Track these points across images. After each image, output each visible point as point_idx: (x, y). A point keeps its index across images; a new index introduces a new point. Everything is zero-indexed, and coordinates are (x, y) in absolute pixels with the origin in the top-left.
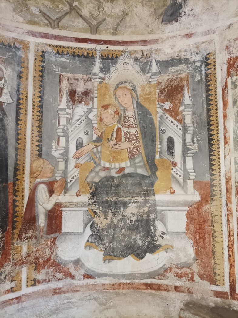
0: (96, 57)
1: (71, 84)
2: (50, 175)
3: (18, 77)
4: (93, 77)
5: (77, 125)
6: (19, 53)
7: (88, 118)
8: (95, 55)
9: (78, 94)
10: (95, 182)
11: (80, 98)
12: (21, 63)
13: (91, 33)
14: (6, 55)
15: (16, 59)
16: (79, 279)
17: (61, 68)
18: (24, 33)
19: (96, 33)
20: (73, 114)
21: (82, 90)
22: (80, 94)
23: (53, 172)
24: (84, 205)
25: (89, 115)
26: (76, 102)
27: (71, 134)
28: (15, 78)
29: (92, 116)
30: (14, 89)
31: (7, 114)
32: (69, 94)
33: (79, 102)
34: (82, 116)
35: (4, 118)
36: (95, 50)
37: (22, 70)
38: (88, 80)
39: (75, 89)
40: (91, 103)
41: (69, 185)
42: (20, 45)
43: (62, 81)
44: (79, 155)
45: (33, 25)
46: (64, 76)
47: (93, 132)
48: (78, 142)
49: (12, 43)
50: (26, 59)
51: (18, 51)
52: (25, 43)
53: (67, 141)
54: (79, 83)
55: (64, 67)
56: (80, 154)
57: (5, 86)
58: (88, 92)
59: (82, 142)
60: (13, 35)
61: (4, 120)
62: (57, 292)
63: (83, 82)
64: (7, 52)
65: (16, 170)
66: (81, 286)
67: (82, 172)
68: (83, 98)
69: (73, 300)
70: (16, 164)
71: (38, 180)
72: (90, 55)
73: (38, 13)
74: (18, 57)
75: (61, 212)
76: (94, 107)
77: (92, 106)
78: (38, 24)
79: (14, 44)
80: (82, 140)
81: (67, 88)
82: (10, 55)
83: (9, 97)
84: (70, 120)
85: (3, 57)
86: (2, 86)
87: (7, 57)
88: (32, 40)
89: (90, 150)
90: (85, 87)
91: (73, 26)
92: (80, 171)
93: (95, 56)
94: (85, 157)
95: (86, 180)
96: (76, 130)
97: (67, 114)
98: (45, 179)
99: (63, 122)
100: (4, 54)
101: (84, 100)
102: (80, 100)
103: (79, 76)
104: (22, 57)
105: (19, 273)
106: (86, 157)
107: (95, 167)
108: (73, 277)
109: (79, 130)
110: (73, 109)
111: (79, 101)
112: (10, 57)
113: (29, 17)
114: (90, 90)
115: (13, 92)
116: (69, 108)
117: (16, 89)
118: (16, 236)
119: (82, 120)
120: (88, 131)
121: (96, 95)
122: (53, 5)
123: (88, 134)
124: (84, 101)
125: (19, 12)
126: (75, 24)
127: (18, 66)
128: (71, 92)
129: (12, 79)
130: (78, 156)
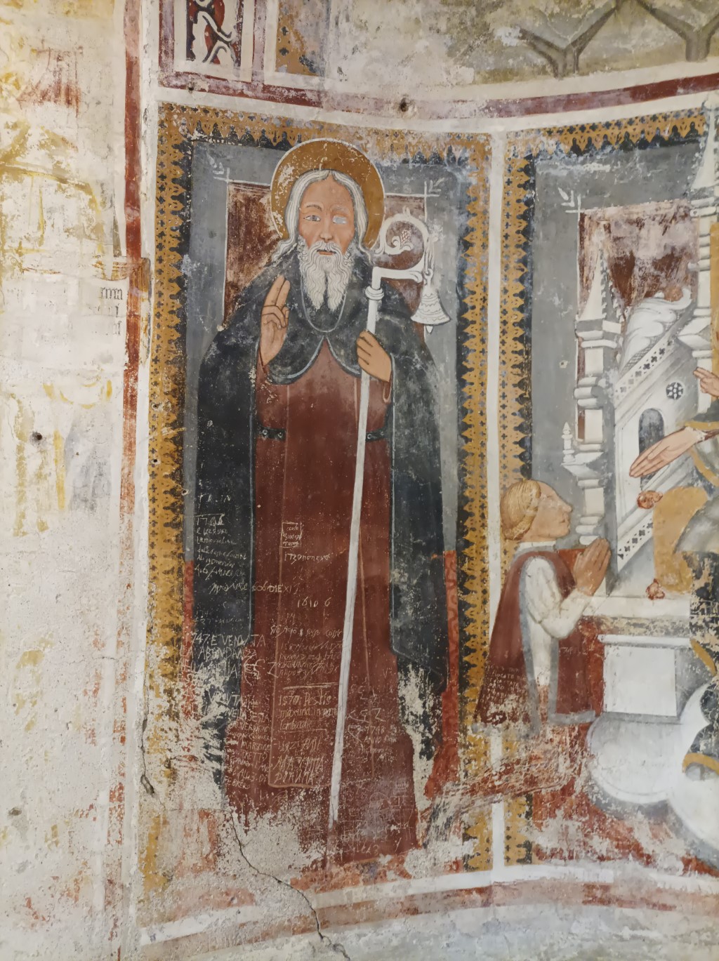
0: (706, 134)
1: (617, 239)
2: (561, 530)
3: (459, 244)
4: (695, 202)
5: (642, 370)
6: (462, 174)
7: (678, 341)
8: (701, 130)
9: (640, 269)
10: (713, 554)
11: (649, 281)
12: (469, 203)
13: (688, 58)
14: (428, 188)
15: (455, 194)
16: (670, 870)
17: (584, 197)
18: (477, 111)
19: (707, 52)
20: (627, 333)
21: (655, 255)
22: (650, 265)
23: (570, 520)
24: (677, 630)
25: (682, 333)
26: (634, 295)
27: (621, 399)
28: (453, 251)
29: (690, 335)
30: (451, 281)
31: (434, 356)
32: (610, 274)
33: (643, 294)
34: (657, 339)
35: (427, 368)
36: (702, 111)
37: (471, 222)
38: (677, 216)
39: (631, 253)
40: (687, 292)
41: (621, 563)
42: (465, 151)
43: (587, 237)
44: (650, 465)
45: (500, 81)
46: (595, 219)
47: (696, 386)
48: (646, 424)
49: (444, 149)
50: (481, 188)
51: (460, 171)
52: (479, 142)
53: (610, 424)
54: (644, 232)
55: (595, 191)
56: (655, 463)
57: (426, 277)
58: (677, 255)
59: (658, 423)
60: (446, 127)
61: (425, 374)
62: (597, 895)
63: (657, 225)
64: (430, 179)
65: (463, 515)
66: (677, 895)
67: (664, 522)
68: (658, 281)
69: (653, 935)
70: (463, 500)
71: (526, 546)
72: (684, 133)
73: (515, 42)
74: (459, 187)
75: (601, 648)
76: (700, 304)
77: (690, 301)
78: (517, 74)
79: (450, 151)
80: (660, 415)
81: (606, 256)
82: (438, 187)
83: (438, 306)
84: (615, 356)
85: (421, 195)
86: (419, 280)
87: (432, 193)
88: (498, 127)
89: (689, 446)
90: (666, 240)
91: (626, 50)
92: (656, 517)
93: (700, 132)
94: (673, 472)
95: (678, 545)
96: (636, 384)
97: (607, 336)
98: (548, 544)
99: (594, 362)
100: (423, 185)
101: (664, 285)
102: (649, 286)
103: (646, 209)
104: (470, 184)
105: (483, 818)
106: (677, 469)
107: (708, 504)
108: (648, 860)
109: (646, 385)
110: (625, 318)
111: (646, 289)
112: (438, 193)
113: (490, 62)
114: (683, 250)
115: (447, 292)
116: (610, 317)
117: (456, 280)
118: (471, 708)
119: (658, 352)
120: (679, 385)
121: (706, 263)
122: (562, 4)
123: (678, 396)
124: (663, 290)
125: (465, 54)
126: (634, 42)
127: (460, 214)
128: (616, 265)
129: (445, 253)
130: (646, 468)
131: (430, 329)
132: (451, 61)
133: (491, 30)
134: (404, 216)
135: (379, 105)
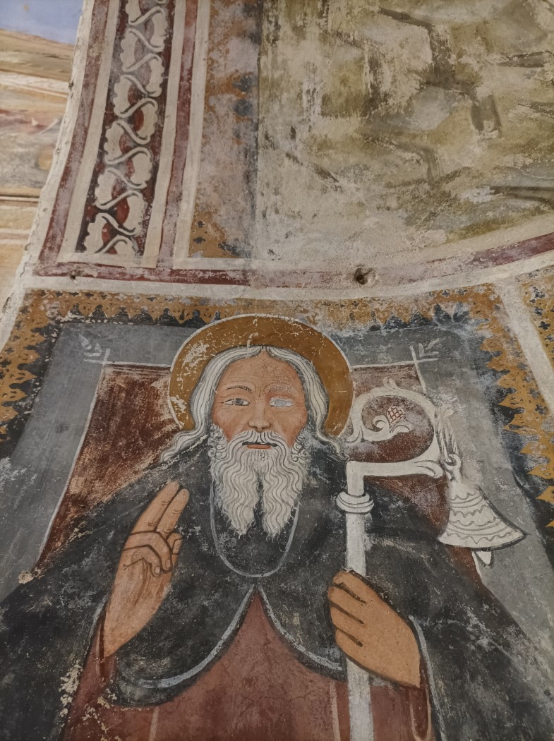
3: (494, 413)
6: (465, 330)
12: (490, 359)
14: (417, 353)
15: (462, 353)
18: (463, 266)
28: (487, 423)
30: (499, 469)
37: (503, 382)
42: (460, 305)
45: (484, 233)
49: (429, 309)
50: (502, 340)
51: (461, 327)
52: (477, 295)
57: (449, 468)
60: (425, 287)
61: (509, 661)
64: (417, 342)
73: (489, 198)
74: (466, 345)
78: (504, 222)
79: (438, 310)
82: (433, 350)
83: (489, 514)
85: (408, 362)
86: (439, 473)
87: (425, 357)
88: (497, 275)
100: (410, 351)
104: (482, 338)
112: (436, 356)
113: (464, 220)
115: (498, 488)
117: (508, 466)
122: (533, 156)
125: (427, 220)
127: (479, 375)
129: (475, 431)
131: (486, 557)
132: (412, 229)
133: (453, 196)
134: (389, 389)
135: (326, 278)
